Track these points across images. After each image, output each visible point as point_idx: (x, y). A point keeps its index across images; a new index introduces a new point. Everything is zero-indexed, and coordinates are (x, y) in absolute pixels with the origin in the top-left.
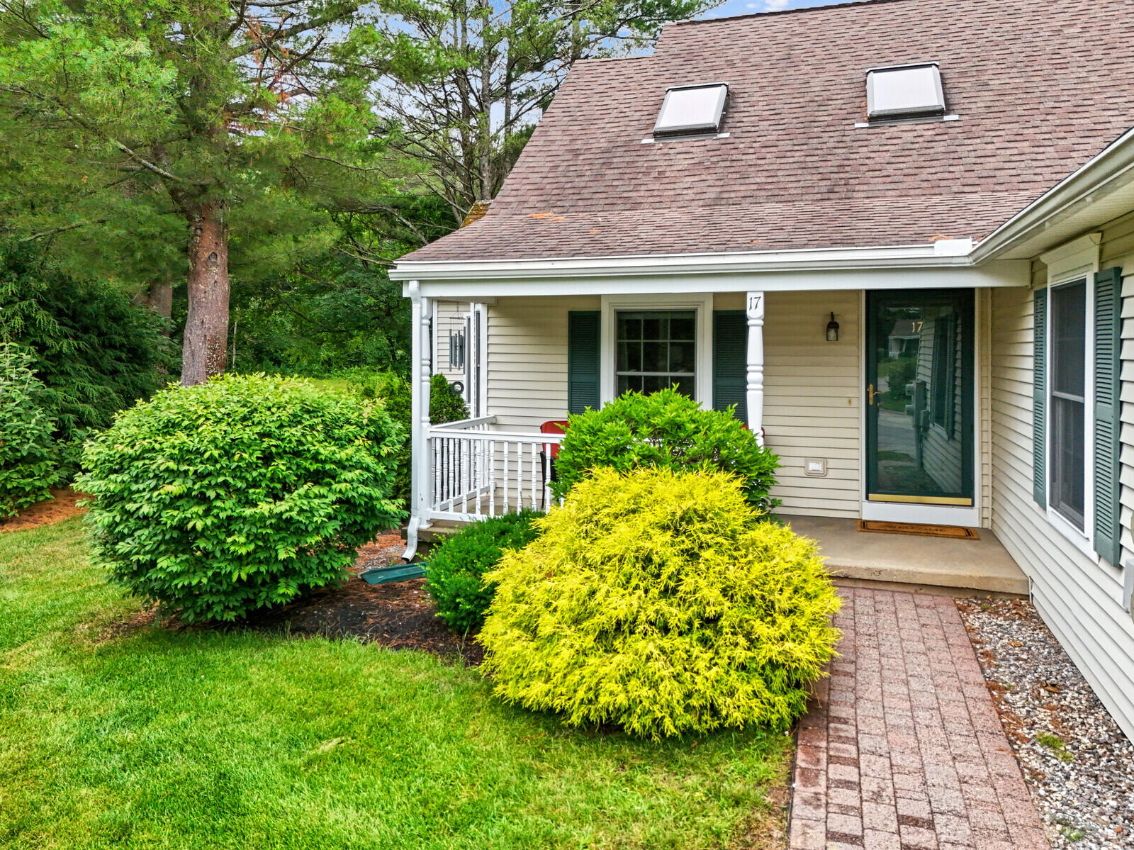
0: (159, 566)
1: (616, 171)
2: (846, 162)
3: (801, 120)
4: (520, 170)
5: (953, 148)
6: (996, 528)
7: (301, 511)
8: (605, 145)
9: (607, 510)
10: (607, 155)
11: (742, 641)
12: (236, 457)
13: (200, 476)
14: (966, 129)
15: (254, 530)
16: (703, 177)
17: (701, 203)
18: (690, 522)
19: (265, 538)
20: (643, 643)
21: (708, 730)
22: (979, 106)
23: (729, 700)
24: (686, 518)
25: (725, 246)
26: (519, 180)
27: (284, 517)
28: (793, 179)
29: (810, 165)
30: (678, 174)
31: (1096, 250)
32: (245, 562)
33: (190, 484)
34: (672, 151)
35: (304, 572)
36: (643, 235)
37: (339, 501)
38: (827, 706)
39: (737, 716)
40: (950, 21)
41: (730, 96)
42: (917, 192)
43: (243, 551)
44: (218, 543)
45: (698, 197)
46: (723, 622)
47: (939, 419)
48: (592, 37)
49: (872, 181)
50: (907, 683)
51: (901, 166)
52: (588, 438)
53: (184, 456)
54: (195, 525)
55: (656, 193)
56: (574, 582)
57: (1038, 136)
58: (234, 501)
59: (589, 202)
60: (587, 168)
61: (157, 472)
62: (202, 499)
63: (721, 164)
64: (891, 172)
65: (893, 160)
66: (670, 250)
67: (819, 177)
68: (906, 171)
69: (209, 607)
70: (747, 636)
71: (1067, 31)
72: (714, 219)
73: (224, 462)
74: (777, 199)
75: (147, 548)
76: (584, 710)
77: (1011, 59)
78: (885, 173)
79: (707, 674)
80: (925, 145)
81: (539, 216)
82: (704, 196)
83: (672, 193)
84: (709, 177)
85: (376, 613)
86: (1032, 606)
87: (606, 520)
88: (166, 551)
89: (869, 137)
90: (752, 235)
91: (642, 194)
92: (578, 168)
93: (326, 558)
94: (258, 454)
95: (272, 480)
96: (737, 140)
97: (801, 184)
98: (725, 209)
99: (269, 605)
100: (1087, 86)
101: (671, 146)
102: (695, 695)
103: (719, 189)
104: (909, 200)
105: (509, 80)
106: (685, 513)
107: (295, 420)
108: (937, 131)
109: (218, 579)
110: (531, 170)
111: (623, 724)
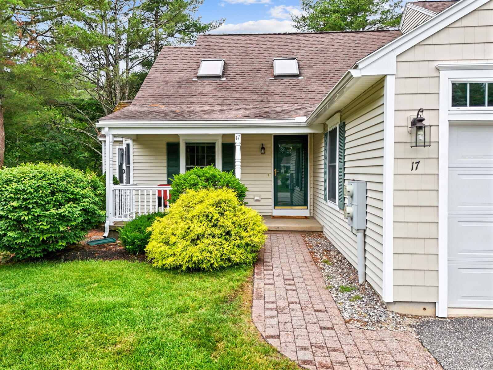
0: (8, 235)
1: (183, 90)
2: (267, 91)
3: (251, 75)
4: (144, 88)
5: (302, 88)
6: (315, 216)
7: (69, 212)
8: (178, 80)
9: (192, 202)
10: (179, 84)
11: (238, 238)
12: (40, 192)
13: (25, 200)
14: (306, 82)
15: (49, 220)
16: (217, 94)
17: (216, 103)
18: (221, 203)
19: (54, 223)
20: (207, 240)
21: (228, 266)
22: (310, 74)
23: (234, 256)
24: (220, 202)
25: (227, 118)
26: (143, 92)
27: (62, 214)
28: (249, 96)
29: (254, 92)
30: (207, 92)
31: (339, 118)
32: (45, 233)
33: (20, 203)
34: (204, 84)
35: (69, 237)
36: (197, 113)
37: (83, 209)
38: (263, 260)
39: (237, 260)
40: (301, 44)
41: (225, 64)
42: (290, 102)
43: (45, 228)
44: (33, 226)
45: (215, 101)
46: (232, 233)
47: (298, 185)
48: (164, 36)
49: (275, 98)
50: (287, 253)
51: (285, 93)
52: (183, 182)
53: (17, 192)
54: (24, 218)
55: (199, 99)
56: (183, 225)
57: (328, 86)
58: (40, 209)
59: (174, 101)
60: (172, 88)
61: (5, 199)
62: (27, 208)
63: (223, 90)
64: (282, 95)
65: (283, 91)
66: (208, 118)
67: (258, 96)
68: (287, 95)
69: (29, 252)
70: (240, 237)
71: (338, 51)
72: (222, 109)
73: (35, 194)
74: (243, 103)
75: (3, 228)
76: (187, 264)
77: (320, 59)
78: (280, 96)
79: (227, 248)
80: (293, 87)
81: (154, 105)
82: (217, 101)
83: (206, 99)
84: (219, 94)
85: (98, 252)
86: (324, 234)
87: (192, 205)
88: (10, 230)
89: (274, 83)
90: (236, 115)
91: (194, 99)
92: (168, 88)
93: (77, 232)
94: (49, 191)
95: (55, 201)
96: (229, 81)
97: (252, 98)
98: (226, 106)
99: (54, 251)
100: (343, 70)
101: (204, 82)
102: (224, 255)
103: (223, 99)
104: (288, 105)
105: (128, 52)
106: (219, 201)
107: (63, 179)
108: (297, 82)
109: (33, 241)
110: (149, 88)
111: (200, 267)
